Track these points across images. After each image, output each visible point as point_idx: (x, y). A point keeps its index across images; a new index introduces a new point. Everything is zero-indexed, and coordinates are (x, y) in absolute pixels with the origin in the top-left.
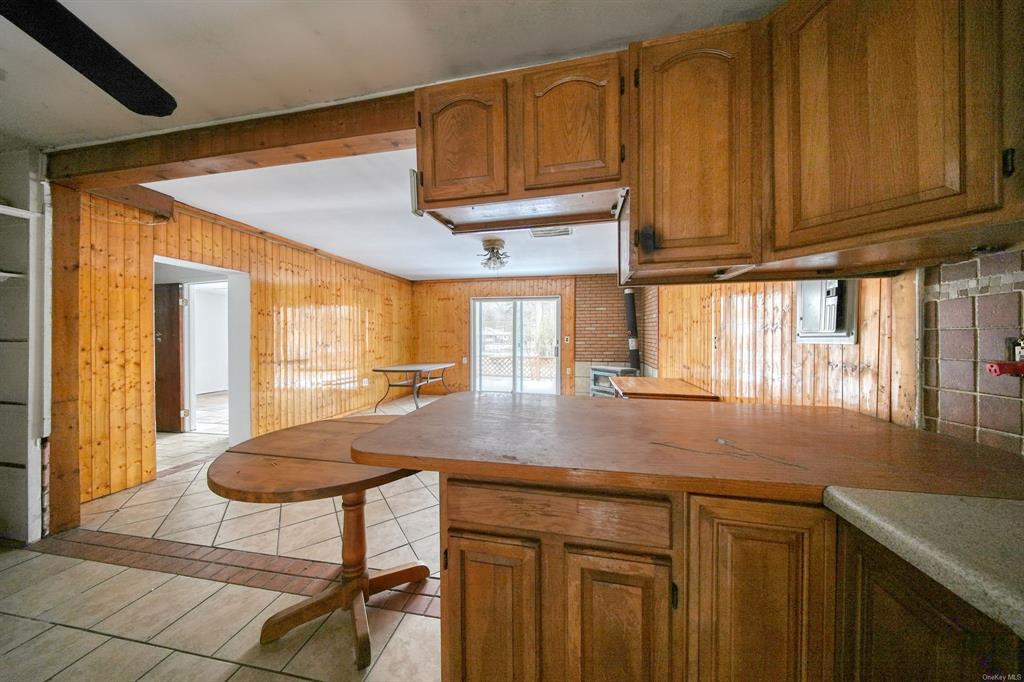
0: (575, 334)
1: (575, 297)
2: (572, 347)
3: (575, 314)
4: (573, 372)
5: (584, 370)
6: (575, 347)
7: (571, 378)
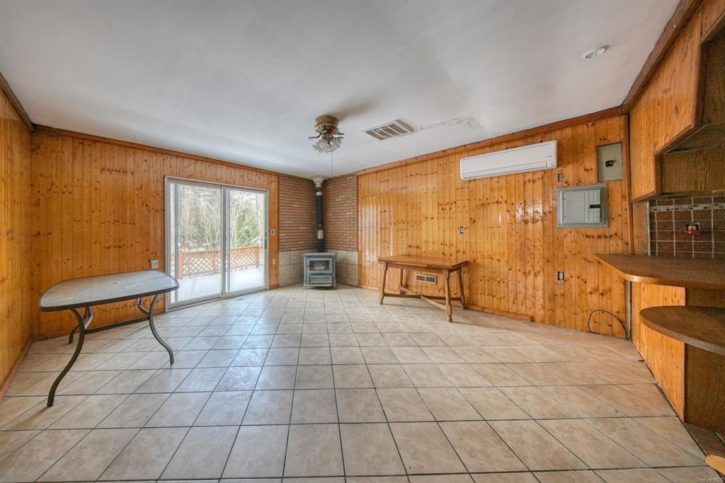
0: (279, 227)
1: (279, 193)
2: (276, 239)
3: (279, 209)
4: (277, 262)
5: (285, 258)
6: (279, 239)
7: (276, 268)
